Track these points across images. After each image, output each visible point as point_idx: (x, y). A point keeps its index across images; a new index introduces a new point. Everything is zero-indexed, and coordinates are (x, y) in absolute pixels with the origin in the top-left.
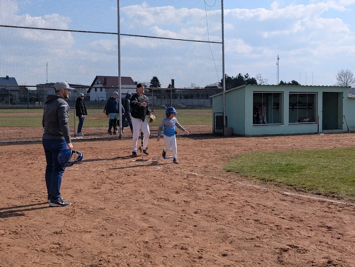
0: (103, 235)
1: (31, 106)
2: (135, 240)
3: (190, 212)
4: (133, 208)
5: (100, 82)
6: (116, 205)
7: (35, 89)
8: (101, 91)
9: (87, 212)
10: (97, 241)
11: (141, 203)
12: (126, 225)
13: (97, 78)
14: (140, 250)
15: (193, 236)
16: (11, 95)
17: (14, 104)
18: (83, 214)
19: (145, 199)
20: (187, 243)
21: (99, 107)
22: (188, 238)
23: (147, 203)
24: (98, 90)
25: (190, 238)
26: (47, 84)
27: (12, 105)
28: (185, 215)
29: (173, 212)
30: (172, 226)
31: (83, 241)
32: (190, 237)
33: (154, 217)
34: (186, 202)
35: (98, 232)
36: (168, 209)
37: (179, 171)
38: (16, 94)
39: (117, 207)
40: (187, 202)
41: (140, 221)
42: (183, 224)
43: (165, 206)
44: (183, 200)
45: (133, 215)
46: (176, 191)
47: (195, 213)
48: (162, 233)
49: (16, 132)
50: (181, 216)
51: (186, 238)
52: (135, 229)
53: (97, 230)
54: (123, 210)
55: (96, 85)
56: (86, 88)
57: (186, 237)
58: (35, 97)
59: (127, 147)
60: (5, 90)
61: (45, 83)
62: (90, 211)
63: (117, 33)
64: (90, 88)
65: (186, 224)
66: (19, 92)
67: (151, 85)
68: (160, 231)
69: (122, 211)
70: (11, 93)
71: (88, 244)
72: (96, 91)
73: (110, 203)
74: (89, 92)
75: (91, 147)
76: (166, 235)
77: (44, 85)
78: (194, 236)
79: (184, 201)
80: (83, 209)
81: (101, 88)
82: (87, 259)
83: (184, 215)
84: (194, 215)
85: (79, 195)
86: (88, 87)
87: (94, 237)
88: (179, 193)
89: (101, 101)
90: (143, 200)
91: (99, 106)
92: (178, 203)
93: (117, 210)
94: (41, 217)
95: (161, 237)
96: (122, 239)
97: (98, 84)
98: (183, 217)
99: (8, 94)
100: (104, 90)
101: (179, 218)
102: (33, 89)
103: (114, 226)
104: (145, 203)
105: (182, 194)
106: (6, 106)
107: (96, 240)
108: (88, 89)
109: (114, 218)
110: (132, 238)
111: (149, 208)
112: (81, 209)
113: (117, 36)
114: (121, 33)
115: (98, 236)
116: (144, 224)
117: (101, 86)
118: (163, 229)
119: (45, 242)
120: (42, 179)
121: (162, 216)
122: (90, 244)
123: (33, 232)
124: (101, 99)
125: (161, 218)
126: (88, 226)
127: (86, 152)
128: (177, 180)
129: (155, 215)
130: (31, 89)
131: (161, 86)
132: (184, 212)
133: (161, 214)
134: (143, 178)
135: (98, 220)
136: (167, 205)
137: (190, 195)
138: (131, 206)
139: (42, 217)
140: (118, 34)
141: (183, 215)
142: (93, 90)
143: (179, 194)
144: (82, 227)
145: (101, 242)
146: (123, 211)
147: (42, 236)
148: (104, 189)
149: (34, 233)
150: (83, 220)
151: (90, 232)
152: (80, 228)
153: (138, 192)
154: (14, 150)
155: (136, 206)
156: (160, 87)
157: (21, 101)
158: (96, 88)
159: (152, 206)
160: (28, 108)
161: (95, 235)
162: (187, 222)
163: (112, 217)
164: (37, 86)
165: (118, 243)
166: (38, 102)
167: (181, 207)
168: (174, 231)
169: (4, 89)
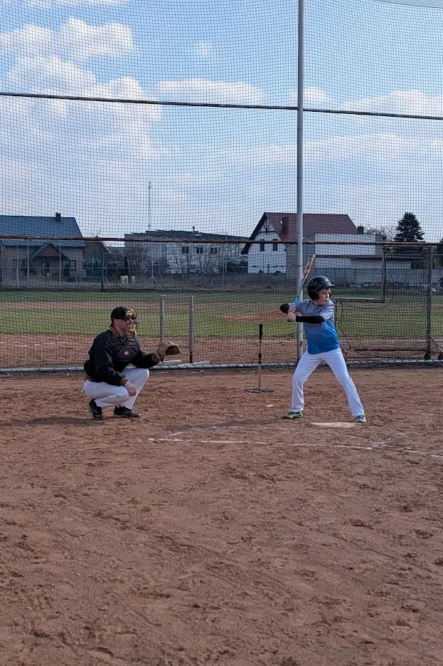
0: (196, 606)
1: (108, 285)
2: (269, 623)
3: (426, 560)
4: (285, 543)
5: (271, 228)
6: (247, 532)
7: (122, 244)
8: (275, 249)
9: (172, 547)
10: (179, 620)
11: (309, 532)
12: (258, 583)
13: (265, 217)
14: (276, 649)
15: (420, 622)
16: (64, 258)
17: (72, 280)
18: (161, 551)
19: (321, 522)
20: (398, 638)
21: (269, 290)
22: (404, 627)
23: (323, 532)
24: (268, 247)
25: (409, 625)
26: (149, 233)
27: (67, 283)
28: (412, 566)
29: (382, 558)
30: (372, 593)
31: (145, 618)
32: (410, 623)
33: (331, 567)
34: (422, 534)
35: (185, 598)
36: (372, 550)
37: (425, 454)
38: (77, 257)
39: (247, 540)
40: (426, 534)
41: (294, 576)
42: (400, 589)
43: (365, 542)
44: (414, 530)
45: (281, 560)
46: (404, 504)
47: (437, 564)
48: (341, 610)
49: (60, 348)
50: (401, 569)
51: (398, 627)
52: (277, 596)
53: (185, 592)
54: (259, 547)
55: (262, 234)
56: (239, 242)
57: (399, 623)
58: (120, 264)
59: (309, 389)
60: (53, 246)
61: (144, 232)
62: (181, 545)
63: (296, 106)
64: (249, 242)
65: (407, 591)
66: (84, 253)
67: (398, 235)
68: (337, 604)
69: (255, 549)
70: (65, 254)
71: (157, 625)
72: (262, 249)
73: (234, 526)
74: (245, 251)
75: (223, 386)
76: (350, 615)
77: (142, 234)
78: (422, 621)
79: (418, 532)
80: (165, 540)
81: (275, 243)
82: (145, 663)
83: (409, 569)
84: (435, 568)
85: (164, 504)
86: (243, 240)
87: (173, 609)
88: (411, 511)
89: (275, 274)
90: (314, 525)
91: (269, 287)
92: (401, 537)
93: (244, 545)
94: (63, 553)
95: (336, 620)
96: (241, 618)
97: (267, 232)
98: (403, 572)
99: (57, 255)
100: (281, 247)
101: (394, 573)
102: (116, 246)
103: (229, 586)
104: (318, 530)
105: (417, 513)
106: (53, 284)
107: (177, 616)
108: (243, 246)
109: (232, 565)
110: (263, 618)
111: (324, 545)
112: (162, 537)
113: (296, 114)
114: (305, 106)
115: (185, 607)
116: (303, 584)
117: (275, 236)
118: (347, 599)
119: (58, 614)
120: (88, 462)
121: (352, 567)
122: (160, 625)
123: (35, 588)
124: (273, 271)
125: (347, 571)
126: (166, 580)
127: (206, 400)
128: (413, 476)
129: (336, 563)
130: (114, 246)
131: (423, 236)
132: (410, 560)
133: (350, 562)
134: (328, 468)
135: (194, 568)
136: (370, 541)
137: (436, 518)
138: (280, 538)
139: (66, 553)
140: (298, 108)
141: (407, 566)
142: (255, 248)
143: (410, 513)
144: (152, 583)
145: (189, 622)
146: (259, 550)
147: (53, 600)
148: (228, 493)
149: (38, 592)
150: (159, 566)
151: (168, 597)
152: (146, 586)
153: (306, 504)
154: (45, 390)
155: (294, 538)
156: (422, 239)
157: (89, 273)
158: (262, 243)
159: (332, 540)
160: (103, 290)
161: (178, 605)
162: (413, 585)
163: (228, 563)
164: (128, 239)
165: (227, 628)
166: (127, 277)
167: (407, 545)
168: (374, 606)
169: (51, 244)
